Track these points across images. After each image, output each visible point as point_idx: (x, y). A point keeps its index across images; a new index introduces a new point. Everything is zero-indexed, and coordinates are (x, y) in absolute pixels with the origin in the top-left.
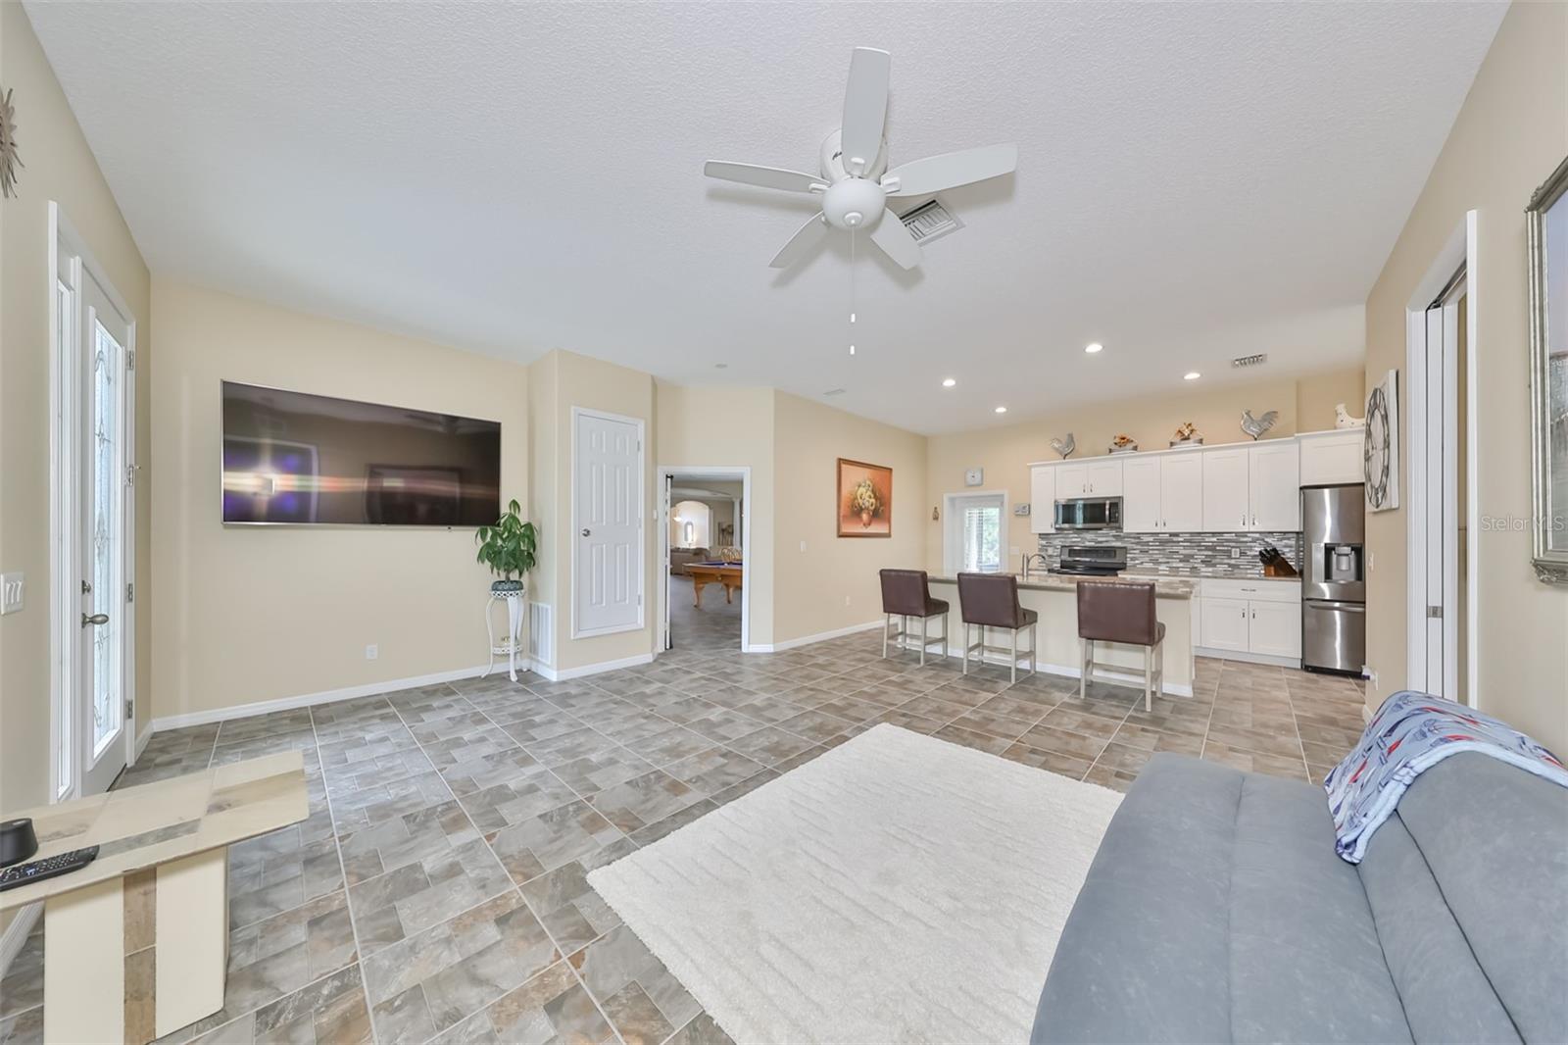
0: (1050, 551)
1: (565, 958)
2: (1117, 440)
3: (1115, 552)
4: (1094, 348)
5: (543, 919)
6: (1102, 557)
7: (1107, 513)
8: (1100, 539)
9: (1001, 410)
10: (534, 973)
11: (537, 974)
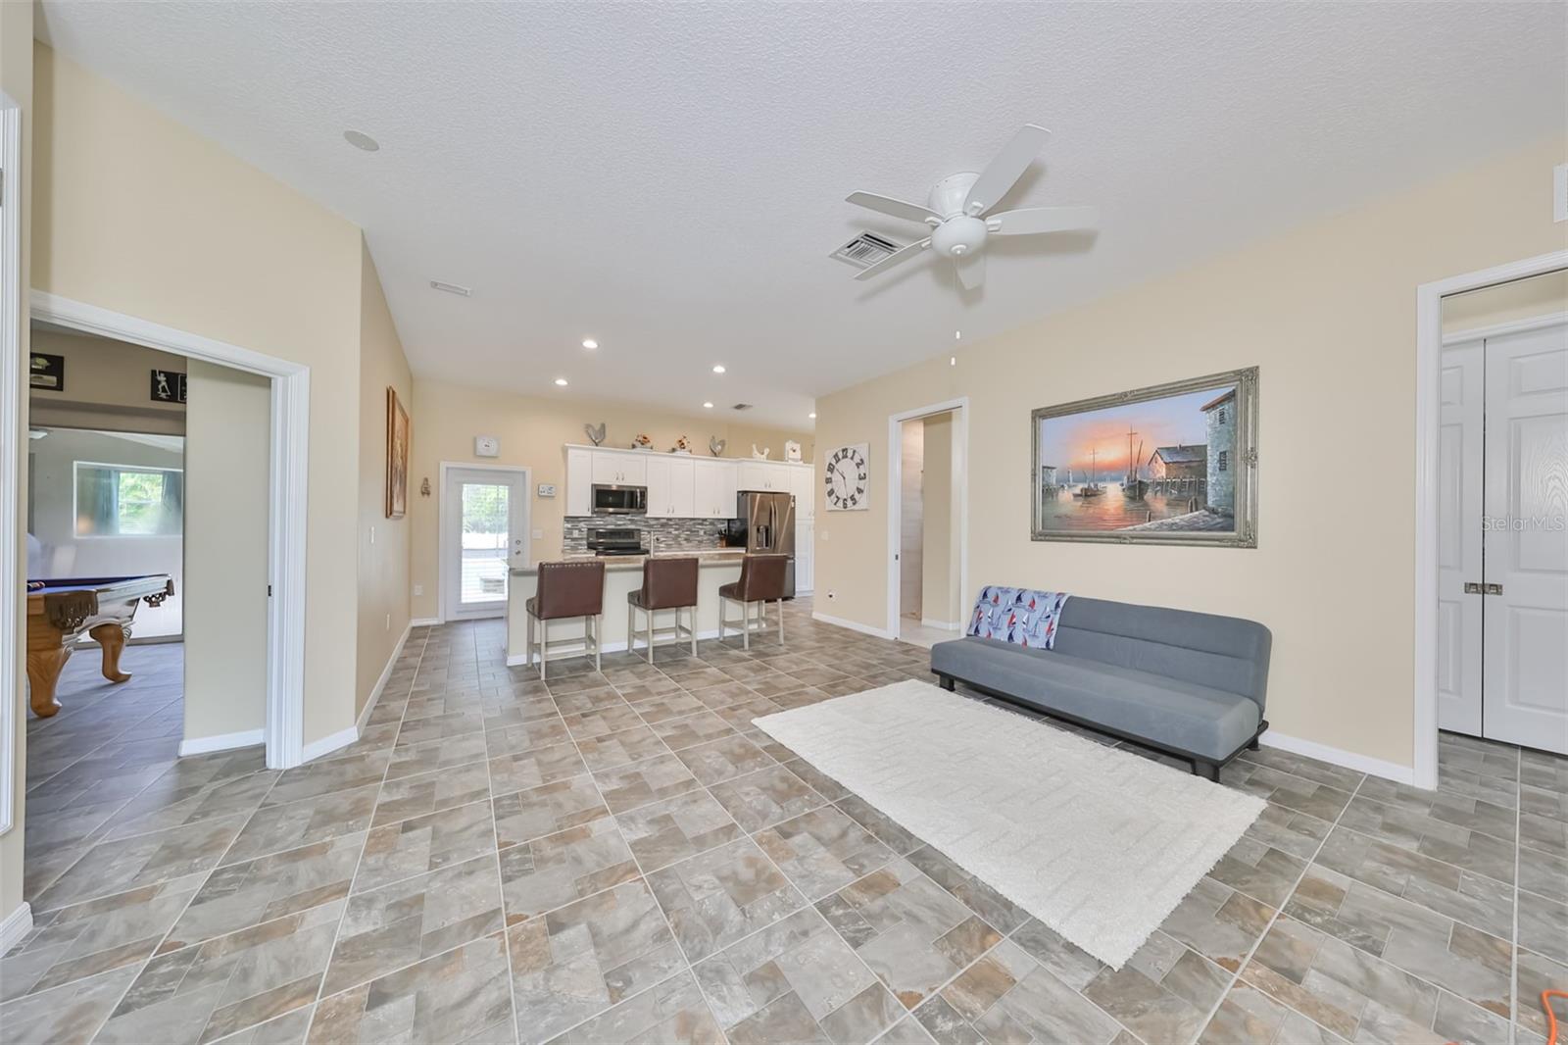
0: (576, 534)
1: (1236, 976)
2: (641, 439)
3: (633, 533)
4: (719, 369)
5: (1206, 1011)
6: (624, 538)
7: (639, 500)
8: (619, 523)
9: (561, 382)
10: (1277, 1003)
11: (1275, 999)
